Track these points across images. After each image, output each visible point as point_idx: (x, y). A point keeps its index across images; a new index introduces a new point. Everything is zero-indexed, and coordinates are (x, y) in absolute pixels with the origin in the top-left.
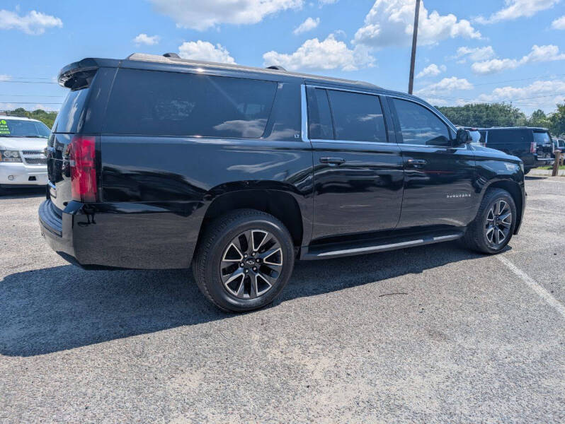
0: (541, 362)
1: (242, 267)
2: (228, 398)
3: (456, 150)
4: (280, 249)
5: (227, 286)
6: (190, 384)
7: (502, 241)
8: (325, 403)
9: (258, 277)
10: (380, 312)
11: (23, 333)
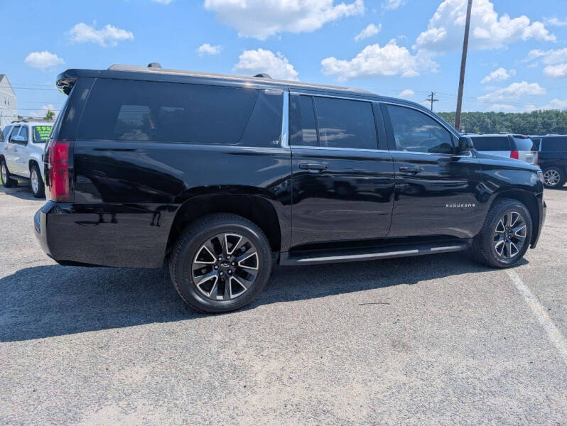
0: (498, 380)
1: (216, 269)
2: (165, 391)
3: (460, 158)
4: (256, 253)
5: (199, 288)
6: (135, 376)
7: (514, 255)
8: (255, 403)
9: (233, 280)
10: (352, 321)
11: (11, 321)
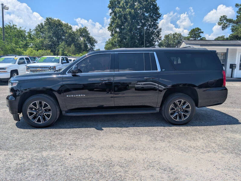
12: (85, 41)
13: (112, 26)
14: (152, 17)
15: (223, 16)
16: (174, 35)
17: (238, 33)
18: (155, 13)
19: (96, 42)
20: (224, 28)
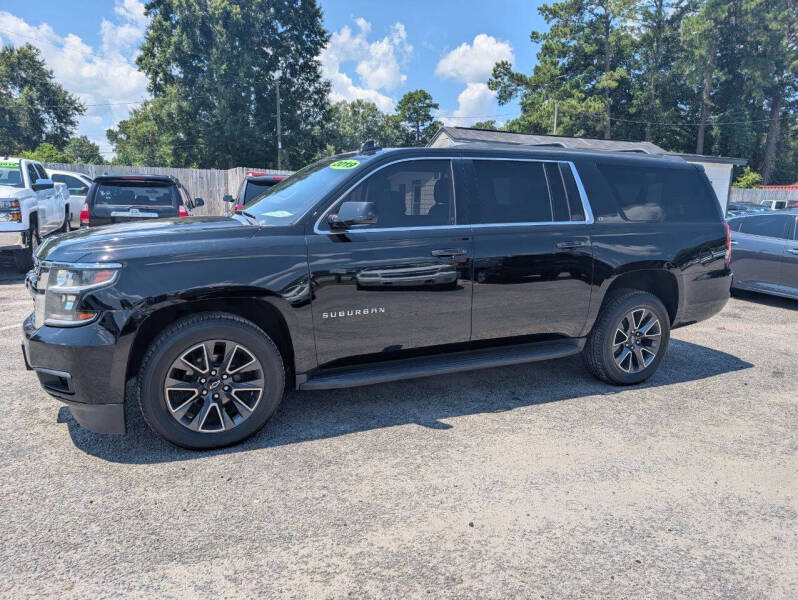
12: (31, 101)
13: (154, 56)
14: (298, 39)
15: (503, 63)
16: (353, 106)
17: (541, 116)
18: (309, 30)
19: (79, 110)
20: (504, 98)
